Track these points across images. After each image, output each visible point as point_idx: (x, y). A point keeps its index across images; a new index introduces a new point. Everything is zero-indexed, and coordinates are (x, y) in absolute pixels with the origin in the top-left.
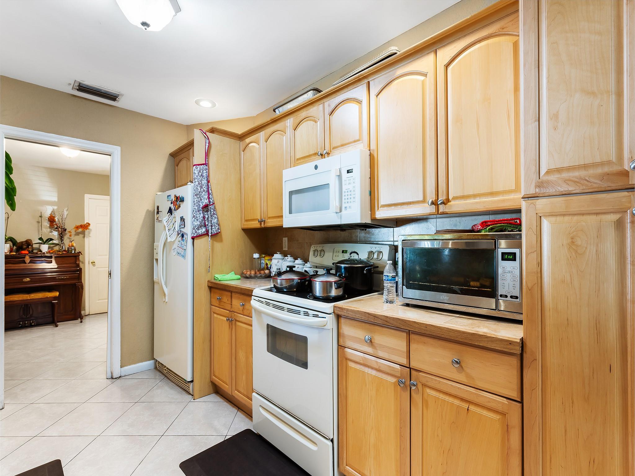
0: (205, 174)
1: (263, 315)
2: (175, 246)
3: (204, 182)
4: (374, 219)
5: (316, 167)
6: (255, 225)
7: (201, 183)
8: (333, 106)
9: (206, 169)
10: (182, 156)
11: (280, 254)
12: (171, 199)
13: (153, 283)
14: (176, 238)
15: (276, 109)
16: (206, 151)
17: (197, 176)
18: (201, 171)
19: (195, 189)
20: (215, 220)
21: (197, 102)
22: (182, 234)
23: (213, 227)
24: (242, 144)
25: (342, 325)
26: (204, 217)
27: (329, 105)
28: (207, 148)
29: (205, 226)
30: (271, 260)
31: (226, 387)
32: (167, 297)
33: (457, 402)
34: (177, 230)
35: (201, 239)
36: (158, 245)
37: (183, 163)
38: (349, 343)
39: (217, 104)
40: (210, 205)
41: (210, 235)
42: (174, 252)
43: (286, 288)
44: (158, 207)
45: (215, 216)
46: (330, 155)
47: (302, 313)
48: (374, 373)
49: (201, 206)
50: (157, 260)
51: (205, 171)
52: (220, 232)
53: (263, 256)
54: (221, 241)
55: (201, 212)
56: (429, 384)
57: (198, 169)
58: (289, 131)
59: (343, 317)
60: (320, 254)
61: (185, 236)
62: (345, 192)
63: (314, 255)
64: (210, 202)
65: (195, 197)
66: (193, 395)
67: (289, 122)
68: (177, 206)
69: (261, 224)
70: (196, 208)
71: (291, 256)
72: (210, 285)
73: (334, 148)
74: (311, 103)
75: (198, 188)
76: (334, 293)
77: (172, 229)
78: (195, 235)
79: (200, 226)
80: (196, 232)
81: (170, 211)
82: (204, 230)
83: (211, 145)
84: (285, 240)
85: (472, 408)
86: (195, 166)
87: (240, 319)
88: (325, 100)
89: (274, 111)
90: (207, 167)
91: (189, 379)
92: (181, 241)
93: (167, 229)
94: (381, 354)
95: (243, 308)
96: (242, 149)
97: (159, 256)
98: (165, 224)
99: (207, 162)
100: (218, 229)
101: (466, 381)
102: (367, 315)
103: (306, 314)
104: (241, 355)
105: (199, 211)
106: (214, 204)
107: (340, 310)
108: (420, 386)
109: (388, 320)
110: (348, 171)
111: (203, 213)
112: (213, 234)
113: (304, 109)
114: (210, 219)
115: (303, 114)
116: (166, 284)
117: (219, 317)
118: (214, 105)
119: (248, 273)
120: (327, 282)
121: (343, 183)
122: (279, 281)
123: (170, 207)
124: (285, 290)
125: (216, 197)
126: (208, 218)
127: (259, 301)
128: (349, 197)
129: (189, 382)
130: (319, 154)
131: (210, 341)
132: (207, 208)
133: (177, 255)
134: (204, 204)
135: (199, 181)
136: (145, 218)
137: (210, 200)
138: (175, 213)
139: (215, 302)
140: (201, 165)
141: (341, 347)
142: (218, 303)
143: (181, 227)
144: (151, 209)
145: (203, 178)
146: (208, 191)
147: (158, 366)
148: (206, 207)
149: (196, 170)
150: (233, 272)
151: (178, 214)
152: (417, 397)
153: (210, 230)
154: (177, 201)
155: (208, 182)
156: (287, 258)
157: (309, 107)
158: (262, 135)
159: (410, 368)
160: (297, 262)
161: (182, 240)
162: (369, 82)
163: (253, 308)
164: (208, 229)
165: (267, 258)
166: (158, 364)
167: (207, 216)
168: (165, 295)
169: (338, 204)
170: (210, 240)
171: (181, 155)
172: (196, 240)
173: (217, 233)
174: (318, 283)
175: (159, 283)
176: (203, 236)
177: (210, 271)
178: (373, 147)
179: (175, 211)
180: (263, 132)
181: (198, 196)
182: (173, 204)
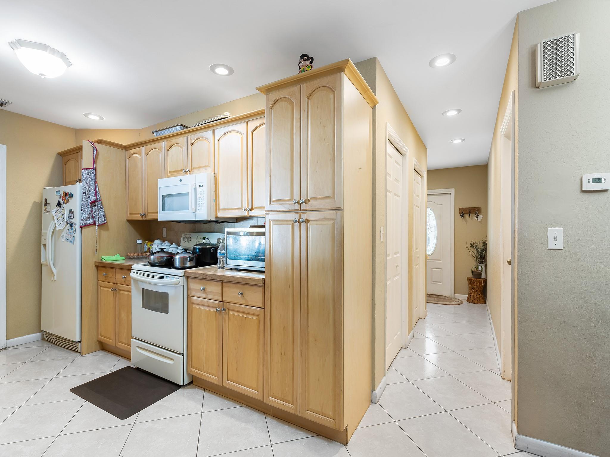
0: (92, 177)
1: (139, 283)
2: (64, 233)
3: (92, 182)
4: (217, 218)
5: (181, 180)
6: (138, 218)
7: (89, 183)
8: (193, 140)
9: (93, 173)
10: (71, 156)
11: (160, 240)
12: (60, 195)
13: (40, 266)
14: (65, 227)
15: (154, 132)
16: (94, 158)
17: (85, 178)
18: (89, 174)
19: (83, 188)
20: (102, 213)
21: (86, 115)
22: (71, 223)
23: (100, 219)
24: (128, 153)
25: (190, 283)
26: (92, 211)
27: (191, 139)
28: (94, 156)
29: (93, 217)
30: (152, 245)
31: (110, 342)
32: (55, 277)
33: (241, 315)
34: (65, 220)
35: (89, 228)
36: (47, 233)
37: (71, 164)
38: (193, 293)
39: (104, 118)
40: (97, 201)
41: (97, 225)
42: (63, 238)
43: (157, 263)
44: (46, 200)
45: (102, 210)
46: (191, 172)
47: (165, 278)
48: (206, 308)
49: (89, 202)
50: (45, 246)
51: (92, 174)
52: (106, 223)
53: (146, 241)
54: (108, 229)
55: (89, 207)
56: (231, 308)
57: (87, 172)
58: (164, 151)
59: (190, 278)
60: (188, 240)
61: (74, 225)
62: (198, 199)
63: (184, 240)
64: (97, 198)
65: (84, 194)
66: (81, 353)
67: (164, 144)
68: (66, 201)
69: (142, 217)
70: (85, 203)
71: (168, 242)
72: (97, 265)
73: (194, 168)
74: (179, 134)
75: (86, 187)
76: (188, 264)
77: (61, 219)
78: (83, 225)
79: (88, 218)
80: (84, 222)
81: (59, 204)
82: (91, 221)
83: (98, 153)
84: (164, 230)
85: (248, 316)
86: (83, 170)
87: (123, 289)
88: (188, 134)
89: (153, 133)
90: (95, 171)
91: (78, 340)
92: (70, 230)
93: (56, 219)
94: (210, 296)
95: (125, 280)
96: (127, 157)
97: (47, 242)
98: (54, 215)
99: (94, 167)
100: (105, 220)
101: (245, 303)
102: (202, 275)
103: (168, 278)
104: (123, 315)
105: (87, 206)
106: (101, 200)
107: (188, 273)
108: (227, 311)
109: (212, 276)
110: (200, 186)
111: (90, 207)
112: (100, 224)
113: (175, 137)
114: (97, 212)
115: (174, 140)
116: (54, 265)
117: (105, 289)
118: (101, 118)
119: (132, 255)
120: (184, 257)
121: (197, 193)
122: (152, 258)
123: (59, 201)
124: (157, 265)
125: (104, 194)
126: (95, 212)
127: (136, 273)
128: (201, 203)
129: (77, 342)
130: (184, 171)
131: (97, 309)
132: (95, 204)
133: (66, 241)
134: (92, 200)
135: (87, 182)
136: (31, 209)
137: (97, 197)
138: (64, 206)
139: (102, 278)
140: (89, 169)
141: (189, 296)
142: (104, 278)
143: (69, 218)
144: (38, 200)
145: (91, 179)
146: (96, 190)
147: (45, 337)
148: (94, 202)
149: (84, 174)
150: (119, 254)
151: (67, 207)
152: (226, 317)
153: (97, 221)
154: (66, 196)
155: (96, 183)
156: (165, 244)
157: (178, 137)
158: (143, 149)
159: (223, 302)
160: (172, 246)
161: (71, 228)
162: (214, 130)
163: (133, 279)
164: (95, 220)
165: (149, 243)
166: (46, 335)
167: (94, 210)
168: (53, 274)
169: (194, 207)
170: (97, 229)
171: (69, 156)
172: (85, 229)
173: (104, 224)
174: (177, 258)
175: (47, 265)
176: (90, 226)
177: (97, 253)
178: (216, 172)
179: (64, 204)
180: (145, 147)
181: (86, 194)
182: (61, 199)
